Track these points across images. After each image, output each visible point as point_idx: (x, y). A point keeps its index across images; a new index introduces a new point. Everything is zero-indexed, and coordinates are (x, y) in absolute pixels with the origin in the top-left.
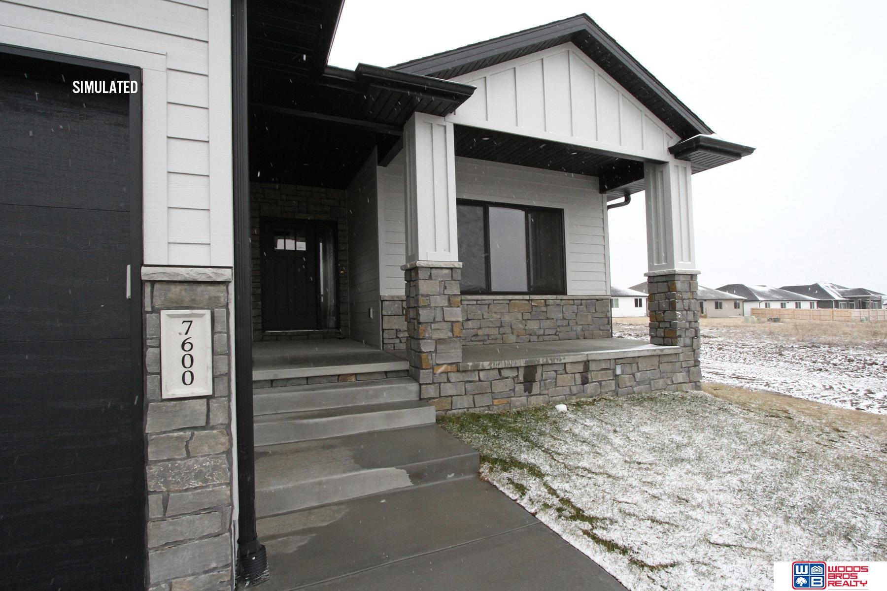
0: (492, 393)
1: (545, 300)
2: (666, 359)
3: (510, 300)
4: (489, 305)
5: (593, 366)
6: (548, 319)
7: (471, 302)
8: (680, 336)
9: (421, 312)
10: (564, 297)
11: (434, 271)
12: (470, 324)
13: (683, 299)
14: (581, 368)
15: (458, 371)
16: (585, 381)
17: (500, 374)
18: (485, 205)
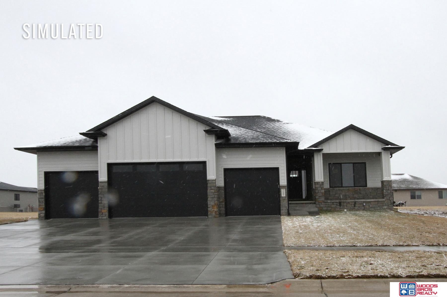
0: (331, 207)
1: (359, 189)
2: (380, 202)
3: (348, 189)
4: (342, 190)
5: (357, 203)
6: (360, 194)
7: (337, 190)
8: (385, 197)
9: (316, 191)
10: (366, 188)
11: (318, 183)
12: (337, 195)
13: (386, 187)
14: (354, 203)
15: (324, 202)
16: (355, 206)
17: (333, 203)
18: (341, 164)
